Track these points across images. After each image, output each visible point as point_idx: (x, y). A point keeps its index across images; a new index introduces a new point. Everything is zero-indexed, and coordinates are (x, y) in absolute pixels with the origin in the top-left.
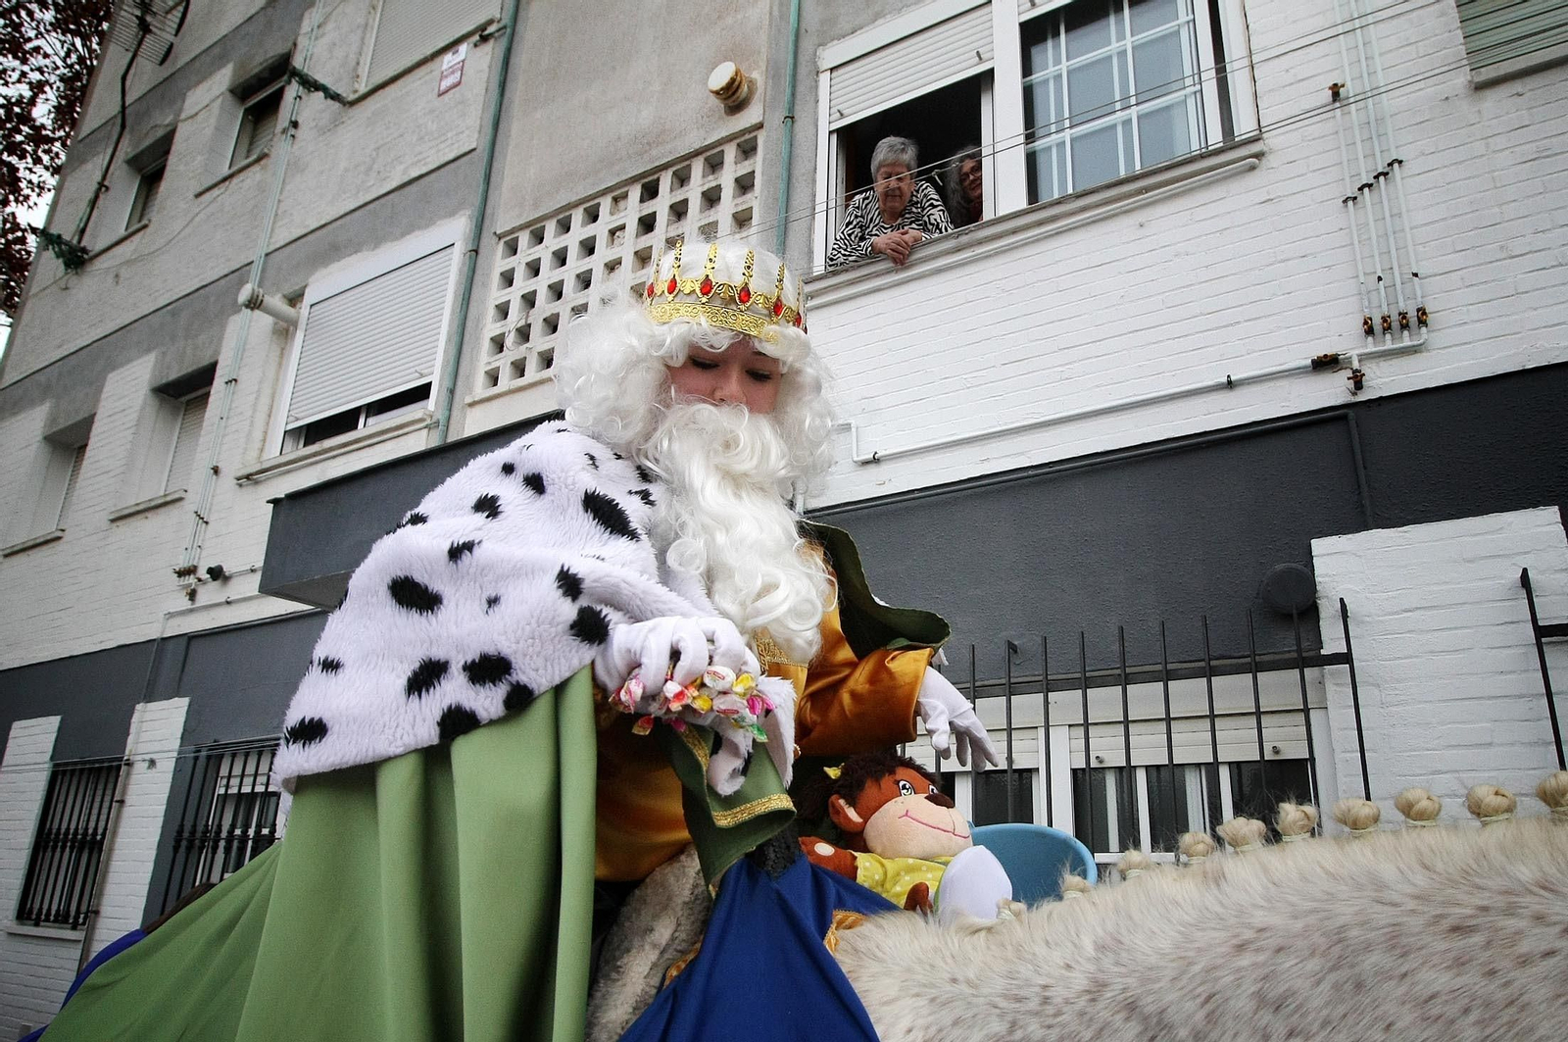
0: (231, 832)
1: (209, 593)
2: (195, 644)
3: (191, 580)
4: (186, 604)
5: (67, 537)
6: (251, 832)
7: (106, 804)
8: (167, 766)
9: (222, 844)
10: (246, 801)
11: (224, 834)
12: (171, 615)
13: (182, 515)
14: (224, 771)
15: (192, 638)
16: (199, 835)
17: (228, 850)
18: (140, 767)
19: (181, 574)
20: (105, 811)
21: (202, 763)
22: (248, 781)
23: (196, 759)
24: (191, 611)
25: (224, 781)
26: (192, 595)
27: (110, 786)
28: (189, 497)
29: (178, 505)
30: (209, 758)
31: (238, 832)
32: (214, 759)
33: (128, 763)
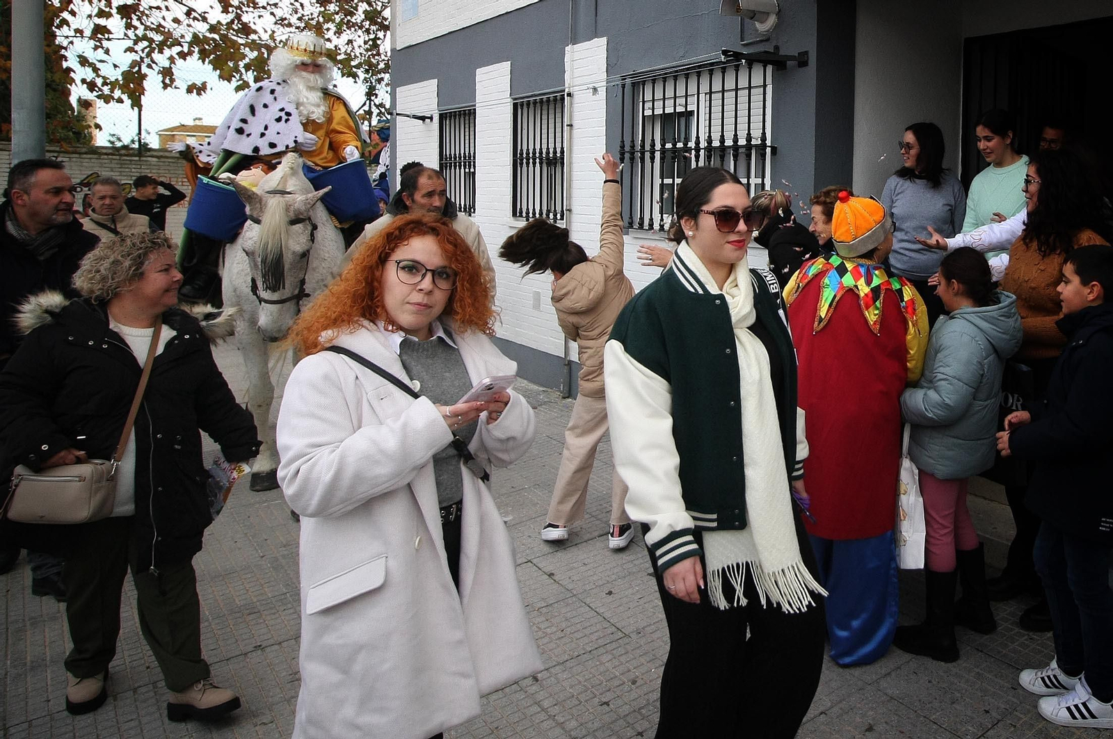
7: (559, 130)
8: (602, 93)
10: (667, 119)
14: (648, 96)
18: (579, 97)
20: (559, 135)
21: (628, 87)
23: (623, 86)
25: (650, 104)
27: (559, 110)
30: (634, 84)
32: (638, 84)
33: (569, 95)
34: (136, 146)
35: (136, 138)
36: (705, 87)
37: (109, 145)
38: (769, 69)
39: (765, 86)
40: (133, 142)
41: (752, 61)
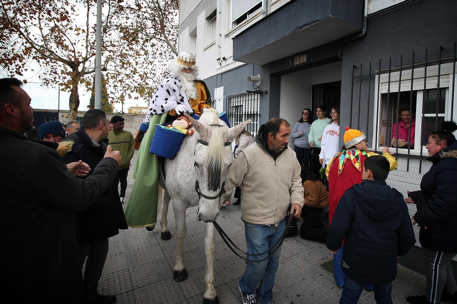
0: (235, 114)
1: (224, 63)
2: (222, 75)
3: (220, 61)
4: (220, 66)
5: (197, 55)
6: (239, 114)
8: (222, 101)
9: (234, 116)
10: (237, 107)
11: (234, 114)
12: (217, 69)
13: (215, 47)
14: (232, 101)
15: (222, 74)
16: (229, 114)
17: (235, 117)
18: (217, 101)
19: (218, 60)
21: (228, 99)
22: (237, 103)
23: (227, 99)
24: (221, 68)
25: (232, 103)
26: (221, 64)
27: (213, 105)
28: (217, 42)
29: (215, 44)
31: (236, 114)
32: (230, 99)
33: (215, 101)
34: (122, 112)
35: (122, 111)
36: (244, 99)
37: (116, 112)
38: (259, 95)
39: (257, 99)
40: (121, 111)
41: (254, 93)
